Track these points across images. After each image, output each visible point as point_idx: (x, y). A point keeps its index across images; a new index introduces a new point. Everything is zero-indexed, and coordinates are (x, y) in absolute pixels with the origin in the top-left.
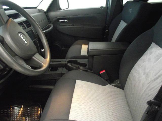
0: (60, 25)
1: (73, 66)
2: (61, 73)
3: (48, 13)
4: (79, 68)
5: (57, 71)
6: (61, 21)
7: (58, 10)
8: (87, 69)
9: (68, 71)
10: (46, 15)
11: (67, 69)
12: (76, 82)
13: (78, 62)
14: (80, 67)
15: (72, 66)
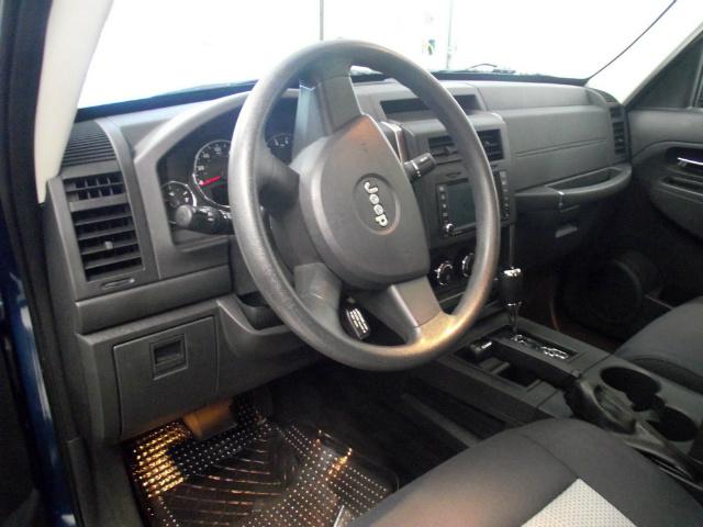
0: (672, 182)
1: (605, 404)
2: (537, 410)
3: (630, 114)
4: (630, 429)
5: (525, 389)
6: (689, 164)
7: (690, 108)
8: (673, 457)
9: (572, 417)
10: (616, 120)
11: (568, 402)
12: (568, 485)
13: (659, 395)
14: (638, 426)
15: (599, 400)
